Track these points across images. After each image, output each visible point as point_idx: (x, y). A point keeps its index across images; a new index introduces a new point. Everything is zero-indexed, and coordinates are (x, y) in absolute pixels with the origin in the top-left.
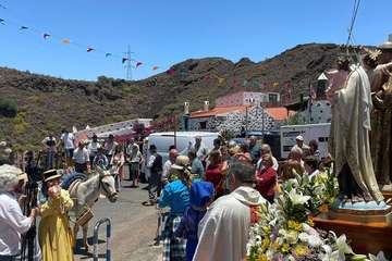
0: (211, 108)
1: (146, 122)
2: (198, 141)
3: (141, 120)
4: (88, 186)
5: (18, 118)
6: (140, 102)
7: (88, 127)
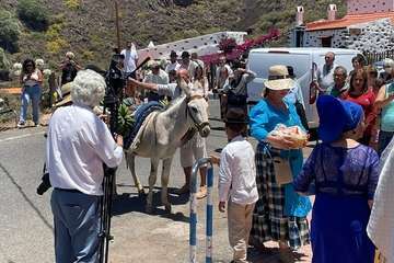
0: (339, 17)
1: (239, 37)
2: (329, 61)
3: (230, 34)
4: (171, 116)
5: (51, 32)
6: (224, 10)
7: (151, 44)
